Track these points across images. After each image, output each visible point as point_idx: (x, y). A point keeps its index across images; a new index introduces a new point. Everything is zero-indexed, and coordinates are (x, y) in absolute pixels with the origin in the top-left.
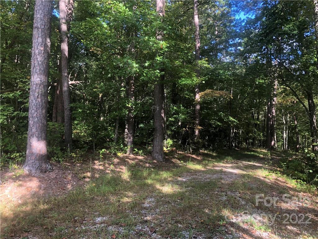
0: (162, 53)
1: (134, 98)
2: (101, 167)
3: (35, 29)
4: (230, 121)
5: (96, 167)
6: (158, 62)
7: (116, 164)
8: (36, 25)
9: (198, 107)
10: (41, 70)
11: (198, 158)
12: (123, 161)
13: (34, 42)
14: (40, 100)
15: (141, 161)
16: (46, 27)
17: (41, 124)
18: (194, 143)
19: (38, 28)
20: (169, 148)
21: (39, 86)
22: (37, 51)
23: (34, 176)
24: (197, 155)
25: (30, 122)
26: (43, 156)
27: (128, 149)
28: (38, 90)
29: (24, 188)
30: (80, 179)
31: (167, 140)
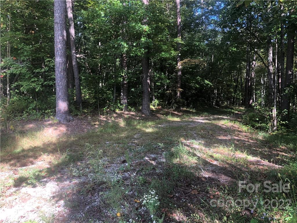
0: (146, 35)
1: (126, 68)
2: (105, 119)
3: (56, 24)
4: (205, 84)
5: (101, 119)
6: (143, 42)
7: (116, 117)
8: (56, 21)
9: (180, 73)
10: (62, 53)
11: (179, 114)
12: (120, 116)
13: (56, 33)
14: (62, 73)
15: (133, 115)
16: (63, 22)
17: (64, 90)
18: (176, 103)
19: (58, 23)
20: (156, 107)
21: (61, 64)
22: (58, 40)
23: (63, 124)
24: (178, 112)
25: (57, 88)
26: (67, 111)
27: (123, 107)
28: (60, 67)
29: (58, 131)
30: (92, 126)
31: (154, 100)
